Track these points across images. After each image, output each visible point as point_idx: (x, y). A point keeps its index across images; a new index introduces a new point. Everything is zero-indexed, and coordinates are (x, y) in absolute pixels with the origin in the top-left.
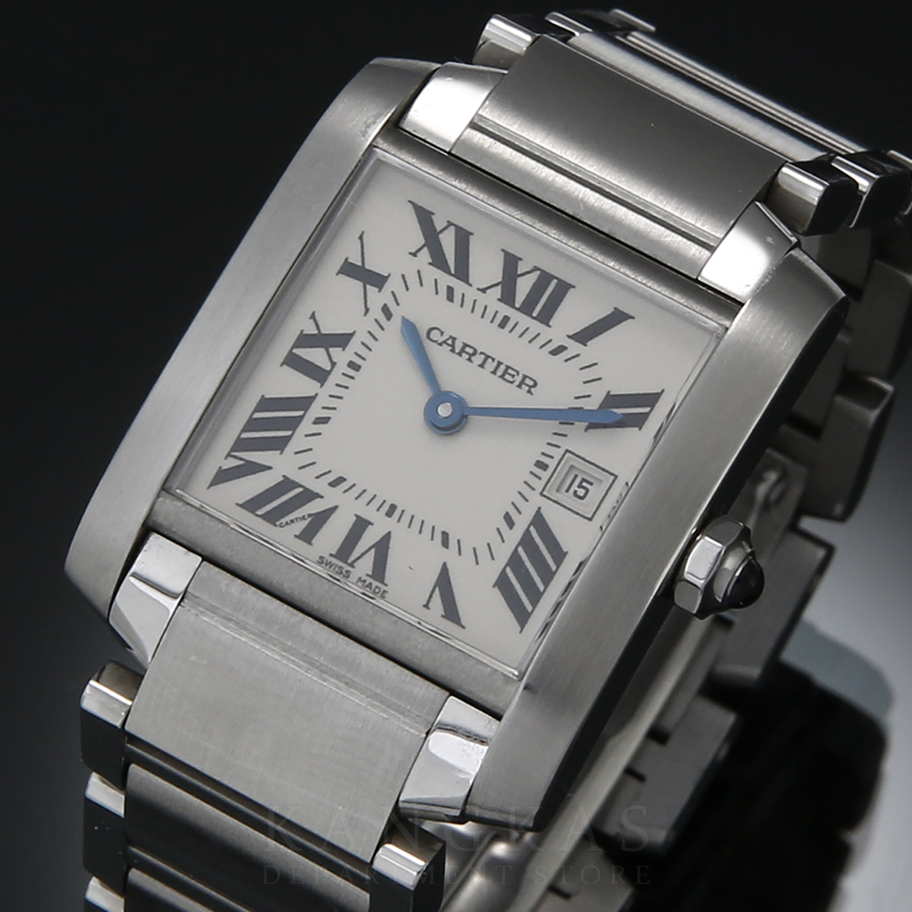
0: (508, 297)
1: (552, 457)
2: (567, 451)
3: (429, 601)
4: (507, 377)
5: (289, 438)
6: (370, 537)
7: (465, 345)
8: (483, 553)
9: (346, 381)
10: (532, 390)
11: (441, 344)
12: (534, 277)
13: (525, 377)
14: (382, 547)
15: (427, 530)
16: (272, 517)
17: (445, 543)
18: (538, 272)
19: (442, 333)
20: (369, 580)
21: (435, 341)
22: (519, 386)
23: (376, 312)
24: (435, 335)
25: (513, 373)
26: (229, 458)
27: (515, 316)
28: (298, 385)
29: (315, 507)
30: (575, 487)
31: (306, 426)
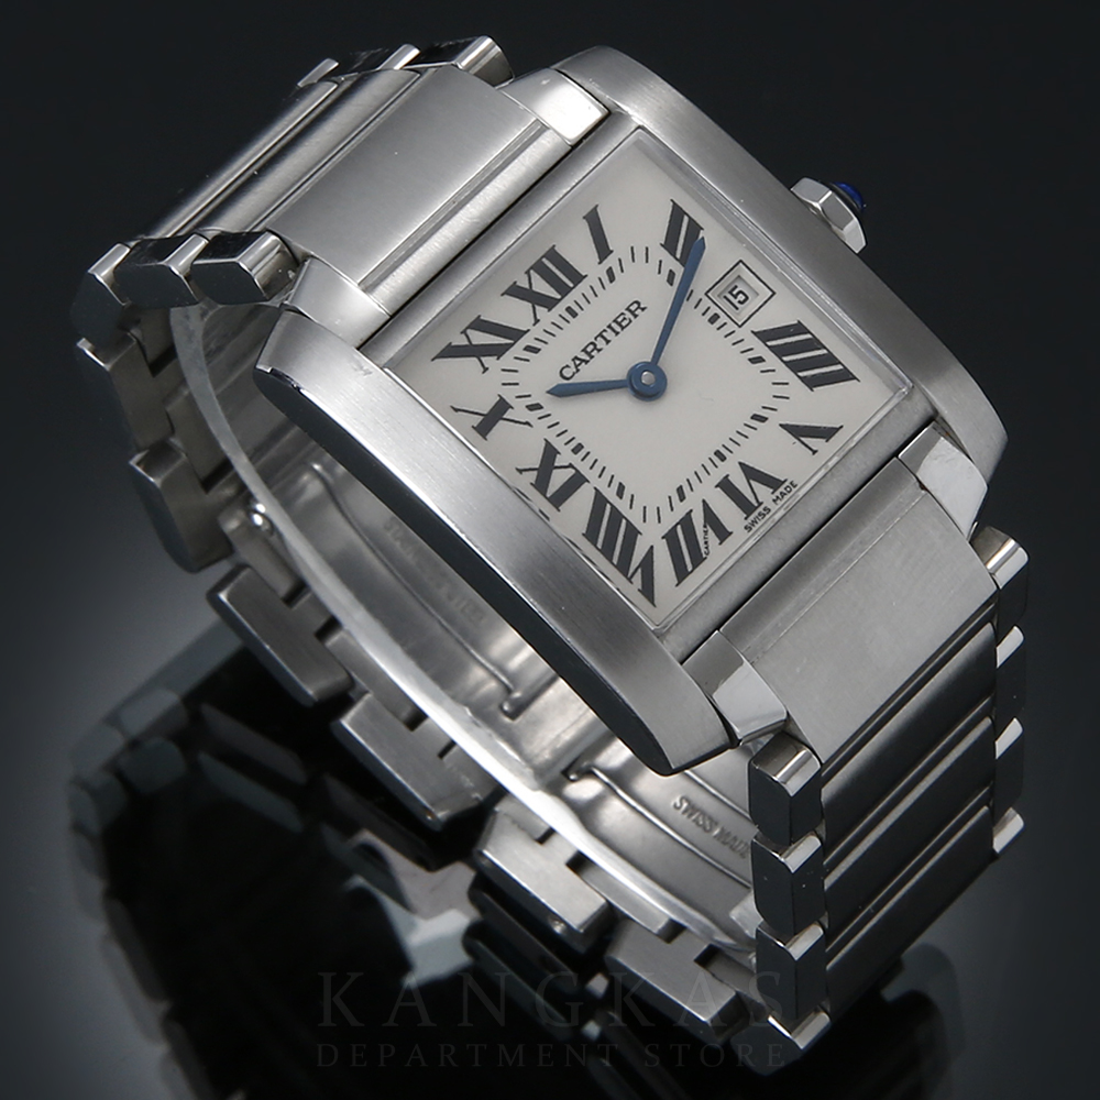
0: (550, 303)
1: (709, 308)
2: (706, 294)
3: (810, 449)
4: (624, 324)
5: (629, 523)
6: (739, 481)
7: (584, 350)
8: (780, 391)
9: (590, 460)
10: (642, 306)
11: (578, 370)
12: (535, 276)
13: (628, 309)
14: (751, 473)
15: (746, 431)
16: (698, 559)
17: (763, 419)
18: (532, 272)
19: (567, 366)
20: (777, 493)
21: (574, 374)
22: (636, 316)
23: (532, 416)
24: (567, 373)
25: (621, 318)
26: (633, 580)
27: (568, 301)
28: (582, 501)
29: (698, 520)
30: (735, 301)
31: (622, 505)
